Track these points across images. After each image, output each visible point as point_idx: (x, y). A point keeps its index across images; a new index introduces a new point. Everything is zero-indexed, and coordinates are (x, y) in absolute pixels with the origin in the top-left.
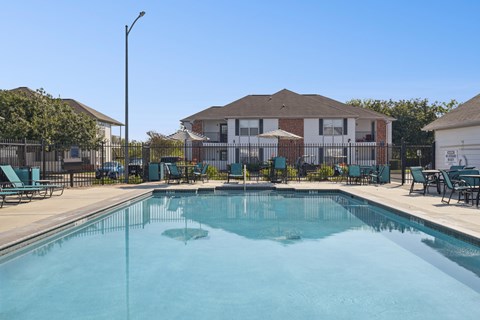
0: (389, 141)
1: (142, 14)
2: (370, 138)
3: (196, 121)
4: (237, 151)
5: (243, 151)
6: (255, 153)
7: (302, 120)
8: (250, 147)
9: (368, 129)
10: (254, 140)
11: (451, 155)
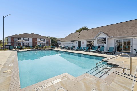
0: (50, 42)
1: (9, 15)
2: (48, 42)
3: (12, 37)
4: (23, 44)
5: (24, 44)
6: (27, 44)
7: (37, 39)
8: (26, 43)
9: (47, 41)
10: (27, 42)
11: (63, 45)
